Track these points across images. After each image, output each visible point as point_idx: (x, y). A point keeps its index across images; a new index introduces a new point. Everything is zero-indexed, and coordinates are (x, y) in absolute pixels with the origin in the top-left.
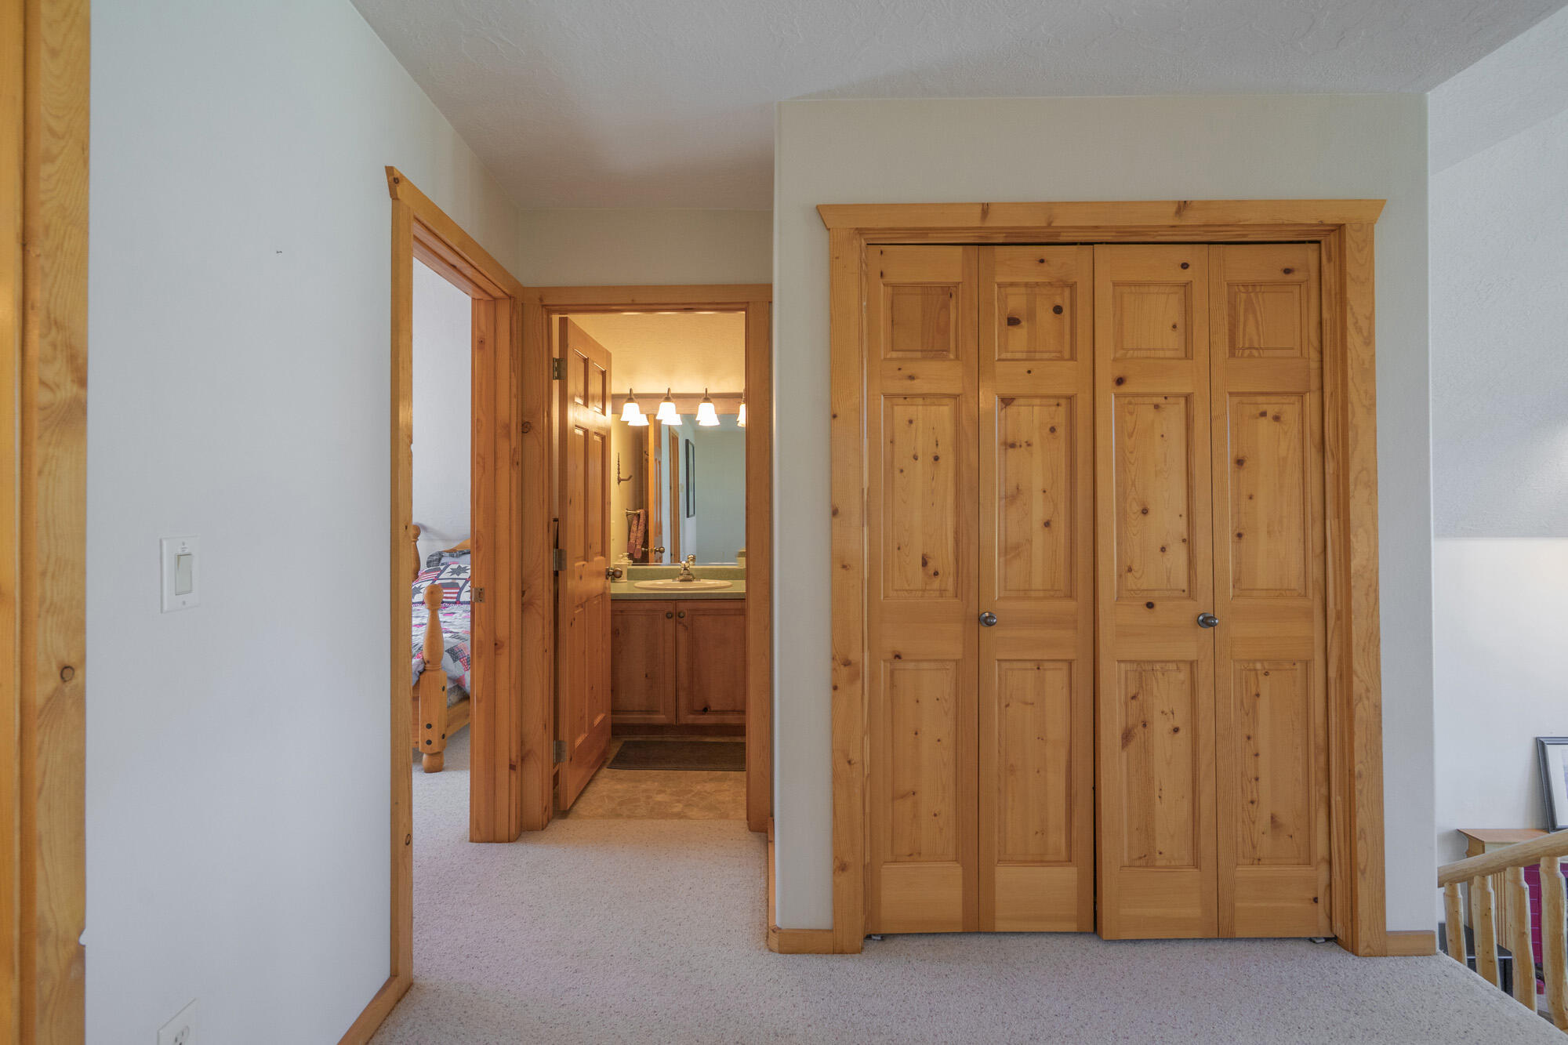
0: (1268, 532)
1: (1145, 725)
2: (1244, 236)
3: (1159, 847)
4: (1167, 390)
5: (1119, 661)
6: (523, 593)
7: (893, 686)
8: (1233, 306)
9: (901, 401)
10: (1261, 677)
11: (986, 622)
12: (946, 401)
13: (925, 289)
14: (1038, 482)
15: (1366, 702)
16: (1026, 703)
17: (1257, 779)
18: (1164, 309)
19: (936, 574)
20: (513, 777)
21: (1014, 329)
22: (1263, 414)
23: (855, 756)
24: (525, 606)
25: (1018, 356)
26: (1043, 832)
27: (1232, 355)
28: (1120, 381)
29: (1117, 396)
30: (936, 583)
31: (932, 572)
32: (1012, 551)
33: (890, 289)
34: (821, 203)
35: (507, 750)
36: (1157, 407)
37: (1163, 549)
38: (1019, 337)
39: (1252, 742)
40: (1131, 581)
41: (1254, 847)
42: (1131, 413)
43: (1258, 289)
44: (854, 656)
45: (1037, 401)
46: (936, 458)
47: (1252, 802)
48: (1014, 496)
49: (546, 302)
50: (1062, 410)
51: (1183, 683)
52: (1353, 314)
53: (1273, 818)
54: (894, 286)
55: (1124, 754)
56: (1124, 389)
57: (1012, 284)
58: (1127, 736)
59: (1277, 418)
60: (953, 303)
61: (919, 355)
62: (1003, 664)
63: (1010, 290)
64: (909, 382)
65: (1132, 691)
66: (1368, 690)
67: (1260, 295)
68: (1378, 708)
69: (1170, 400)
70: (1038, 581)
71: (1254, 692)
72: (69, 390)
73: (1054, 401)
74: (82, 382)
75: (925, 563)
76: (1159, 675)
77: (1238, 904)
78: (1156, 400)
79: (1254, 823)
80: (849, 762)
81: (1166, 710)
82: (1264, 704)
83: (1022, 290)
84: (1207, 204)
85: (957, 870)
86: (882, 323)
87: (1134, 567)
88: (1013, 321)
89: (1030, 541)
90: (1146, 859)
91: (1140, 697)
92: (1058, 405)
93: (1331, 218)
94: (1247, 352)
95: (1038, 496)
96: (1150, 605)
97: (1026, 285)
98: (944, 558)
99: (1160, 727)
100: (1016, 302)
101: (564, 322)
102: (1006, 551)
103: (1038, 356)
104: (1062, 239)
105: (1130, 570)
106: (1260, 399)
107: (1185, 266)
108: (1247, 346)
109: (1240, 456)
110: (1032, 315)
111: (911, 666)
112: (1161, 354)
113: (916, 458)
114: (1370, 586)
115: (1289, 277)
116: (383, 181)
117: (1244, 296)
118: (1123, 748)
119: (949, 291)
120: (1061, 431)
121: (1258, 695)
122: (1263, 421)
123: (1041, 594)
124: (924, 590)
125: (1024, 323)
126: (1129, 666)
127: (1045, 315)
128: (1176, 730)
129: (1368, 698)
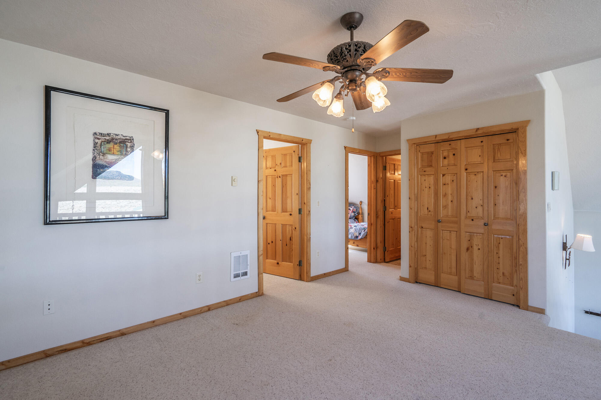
0: (503, 204)
1: (472, 247)
2: (495, 133)
3: (475, 275)
4: (477, 171)
5: (466, 232)
6: (377, 215)
7: (422, 233)
8: (494, 149)
9: (423, 176)
10: (500, 239)
11: (439, 221)
12: (432, 176)
13: (428, 153)
14: (450, 192)
15: (523, 247)
16: (448, 240)
17: (499, 263)
18: (478, 152)
19: (430, 211)
20: (374, 251)
21: (445, 160)
22: (502, 175)
23: (413, 245)
24: (377, 217)
25: (446, 165)
26: (451, 268)
27: (494, 162)
28: (466, 170)
29: (466, 173)
30: (430, 213)
31: (429, 211)
32: (445, 207)
33: (421, 154)
34: (408, 139)
35: (373, 245)
36: (475, 175)
37: (476, 207)
38: (446, 162)
39: (498, 254)
40: (469, 215)
41: (498, 279)
42: (469, 177)
43: (501, 145)
44: (413, 226)
45: (450, 175)
46: (430, 187)
47: (498, 269)
48: (445, 195)
49: (381, 155)
50: (455, 177)
51: (481, 238)
52: (521, 150)
53: (503, 273)
54: (422, 153)
55: (467, 253)
56: (468, 171)
57: (444, 150)
58: (468, 249)
59: (505, 176)
60: (433, 155)
61: (427, 166)
62: (443, 231)
63: (444, 151)
64: (424, 172)
65: (469, 239)
66: (523, 244)
67: (501, 147)
68: (526, 249)
69: (479, 173)
70: (450, 213)
71: (499, 242)
72: (309, 186)
73: (453, 175)
74: (310, 185)
75: (428, 209)
76: (475, 236)
77: (493, 292)
78: (475, 173)
79: (498, 274)
80: (412, 246)
81: (477, 244)
82: (501, 246)
83: (447, 151)
84: (483, 128)
85: (434, 273)
86: (420, 161)
87: (470, 211)
88: (445, 158)
89: (448, 205)
90: (472, 277)
91: (471, 241)
92: (454, 175)
93: (515, 127)
94: (498, 161)
95: (450, 196)
96: (473, 220)
97: (447, 150)
98: (432, 208)
99: (475, 248)
100: (445, 154)
101: (386, 158)
102: (443, 207)
103: (450, 165)
104: (453, 140)
105: (469, 212)
106: (502, 172)
107: (482, 142)
108: (498, 159)
109: (496, 186)
110: (448, 156)
111: (425, 230)
112: (477, 163)
113: (426, 187)
114: (525, 218)
115: (509, 141)
116: (344, 148)
117: (497, 147)
118: (467, 251)
119: (432, 153)
120: (455, 181)
121: (499, 243)
122: (502, 177)
123: (451, 216)
124: (428, 214)
125: (447, 158)
126: (468, 233)
127: (451, 156)
128: (479, 249)
129: (524, 246)
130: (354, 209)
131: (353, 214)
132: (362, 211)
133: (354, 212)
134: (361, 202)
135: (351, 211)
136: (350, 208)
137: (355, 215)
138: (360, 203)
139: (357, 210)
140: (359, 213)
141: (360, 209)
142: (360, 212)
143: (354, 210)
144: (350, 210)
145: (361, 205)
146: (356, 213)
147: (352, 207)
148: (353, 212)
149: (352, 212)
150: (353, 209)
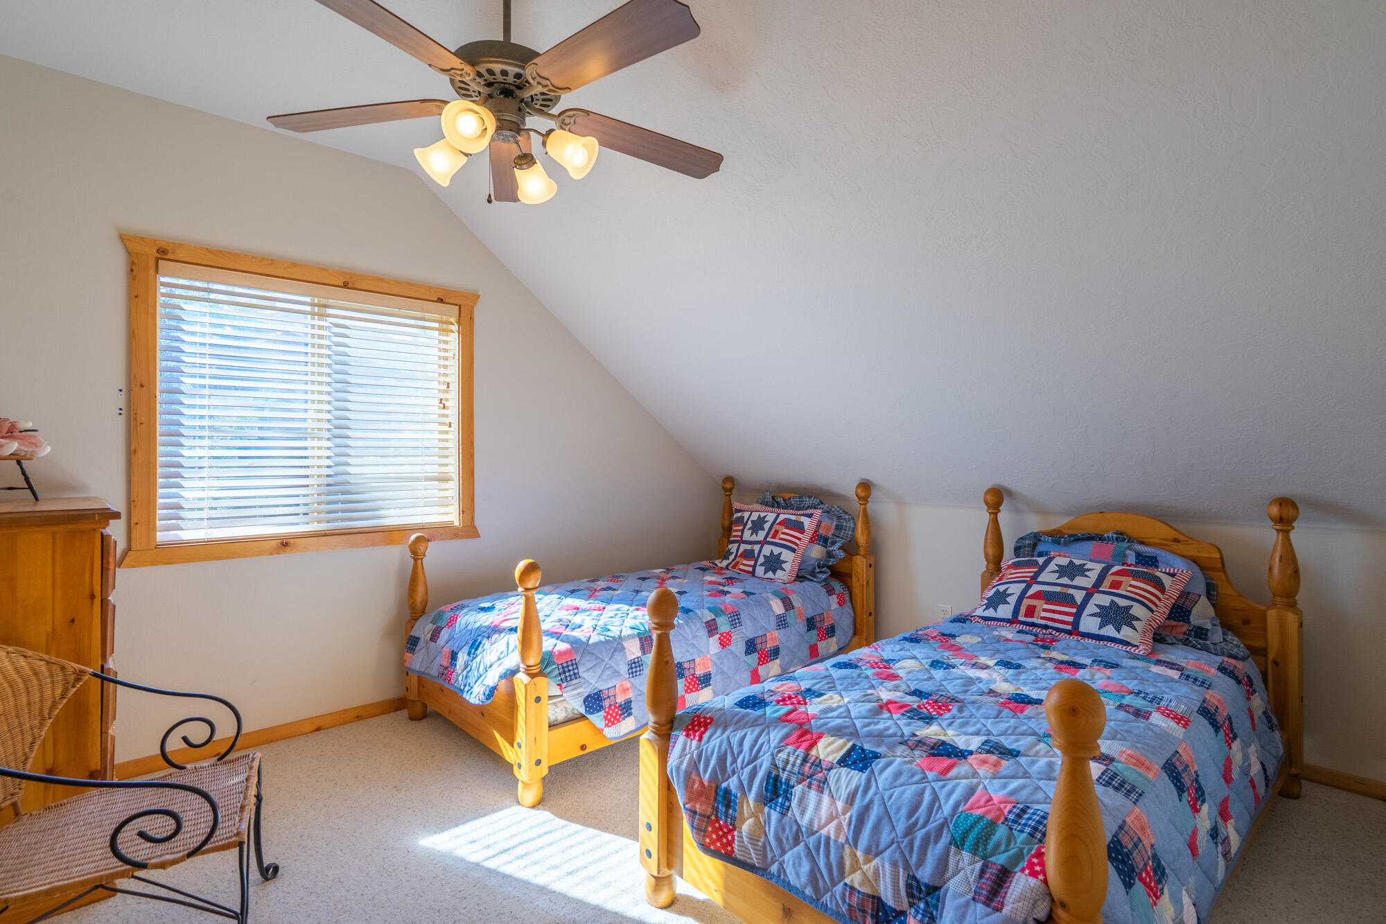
130: (826, 522)
131: (817, 552)
132: (869, 534)
133: (825, 541)
134: (866, 486)
135: (805, 538)
136: (803, 519)
137: (830, 555)
138: (862, 494)
139: (838, 528)
140: (851, 548)
141: (860, 525)
142: (861, 538)
143: (821, 531)
144: (802, 532)
145: (864, 500)
146: (833, 543)
147: (810, 516)
148: (817, 538)
149: (812, 541)
150: (819, 525)
